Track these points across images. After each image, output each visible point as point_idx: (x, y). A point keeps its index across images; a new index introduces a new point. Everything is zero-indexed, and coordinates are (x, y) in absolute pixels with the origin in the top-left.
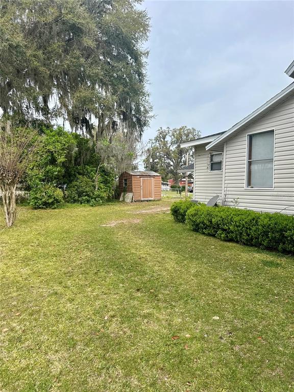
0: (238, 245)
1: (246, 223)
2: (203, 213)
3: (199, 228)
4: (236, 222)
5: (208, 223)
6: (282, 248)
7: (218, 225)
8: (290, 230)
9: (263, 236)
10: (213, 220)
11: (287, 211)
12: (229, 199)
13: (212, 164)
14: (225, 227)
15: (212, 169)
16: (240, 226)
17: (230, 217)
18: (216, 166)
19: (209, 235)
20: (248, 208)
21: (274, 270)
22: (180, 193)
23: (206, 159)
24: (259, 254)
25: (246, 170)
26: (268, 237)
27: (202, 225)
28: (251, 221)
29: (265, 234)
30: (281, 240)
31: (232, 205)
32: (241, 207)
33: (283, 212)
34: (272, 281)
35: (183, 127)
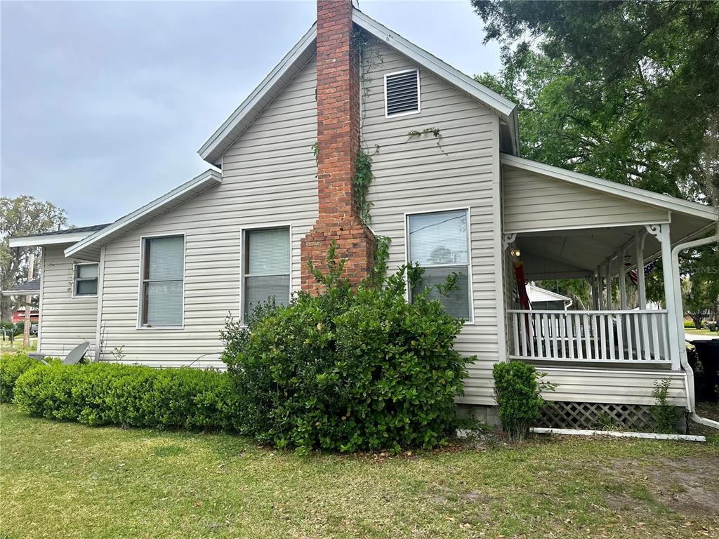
0: (119, 430)
1: (134, 388)
2: (53, 379)
3: (44, 409)
4: (116, 388)
5: (63, 397)
6: (190, 423)
7: (83, 399)
8: (201, 393)
9: (161, 407)
10: (74, 390)
11: (201, 363)
12: (107, 349)
13: (79, 282)
14: (98, 401)
15: (78, 292)
16: (122, 396)
17: (106, 382)
18: (85, 286)
19: (65, 420)
20: (140, 363)
21: (171, 459)
22: (11, 339)
23: (67, 272)
24: (152, 439)
25: (139, 296)
26: (169, 409)
27: (51, 403)
28: (142, 385)
29: (165, 403)
30: (189, 410)
31: (111, 358)
32: (128, 361)
33: (195, 365)
34: (163, 477)
35: (26, 197)
